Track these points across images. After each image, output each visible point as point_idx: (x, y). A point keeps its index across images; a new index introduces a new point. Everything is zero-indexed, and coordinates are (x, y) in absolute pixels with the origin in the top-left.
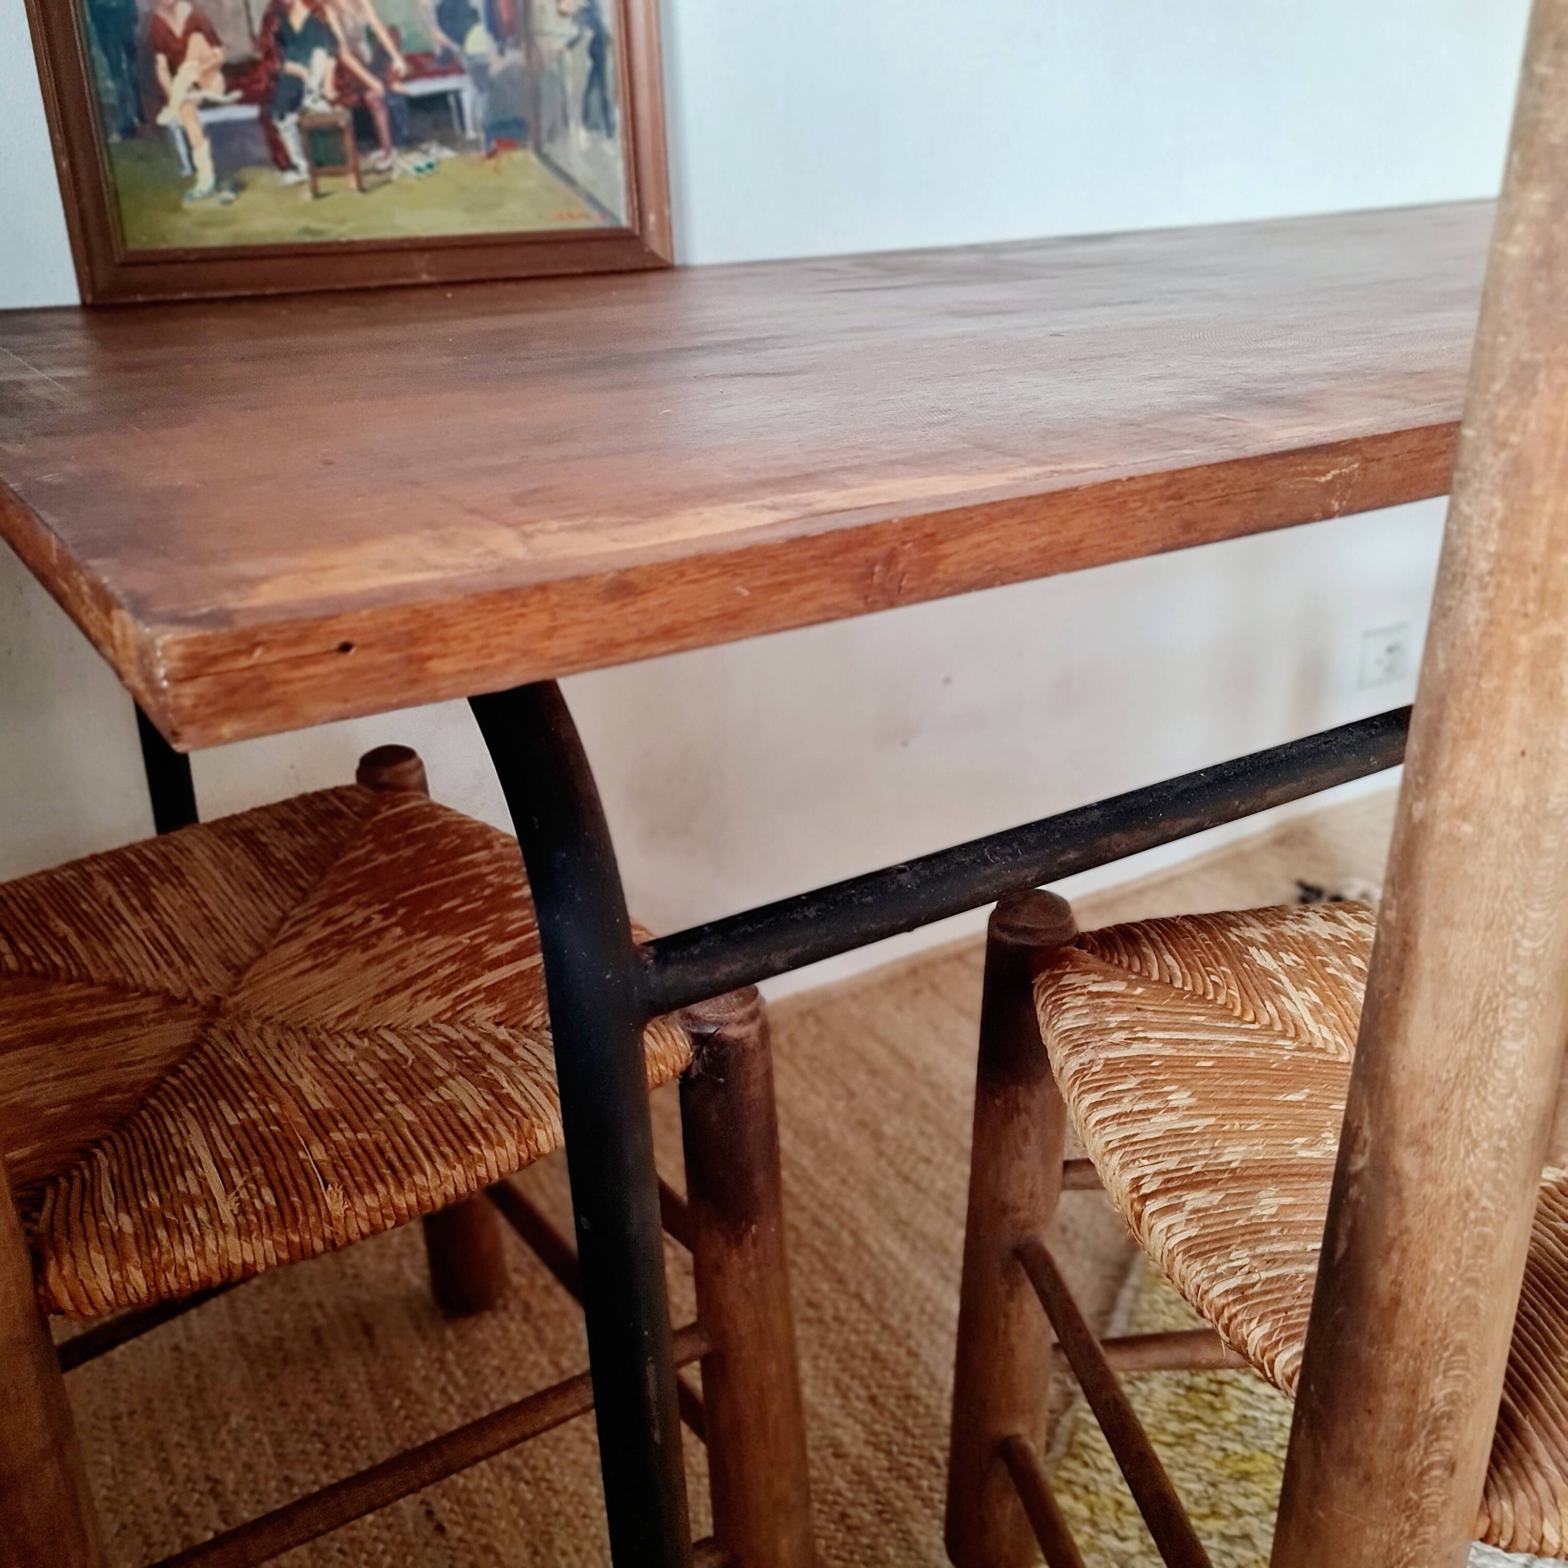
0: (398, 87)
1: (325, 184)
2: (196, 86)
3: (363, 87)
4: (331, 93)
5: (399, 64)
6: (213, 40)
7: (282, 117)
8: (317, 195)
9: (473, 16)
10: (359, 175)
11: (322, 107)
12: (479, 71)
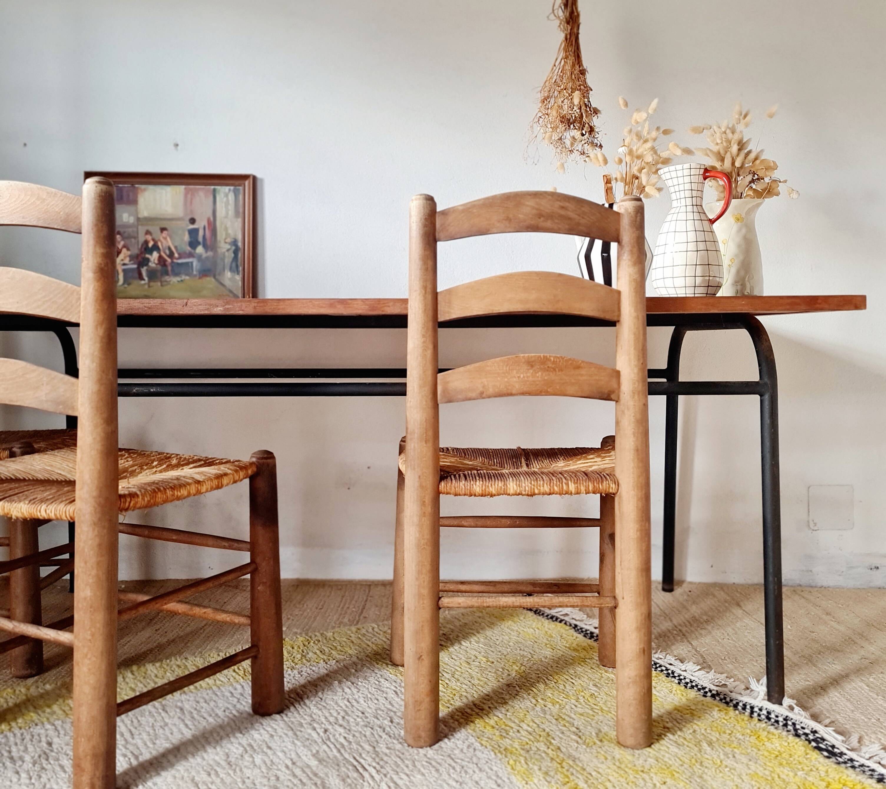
0: (175, 261)
1: (152, 284)
2: (122, 260)
3: (165, 261)
4: (156, 262)
5: (176, 255)
6: (128, 249)
7: (143, 267)
8: (149, 286)
9: (199, 243)
10: (161, 282)
11: (154, 265)
12: (199, 258)
